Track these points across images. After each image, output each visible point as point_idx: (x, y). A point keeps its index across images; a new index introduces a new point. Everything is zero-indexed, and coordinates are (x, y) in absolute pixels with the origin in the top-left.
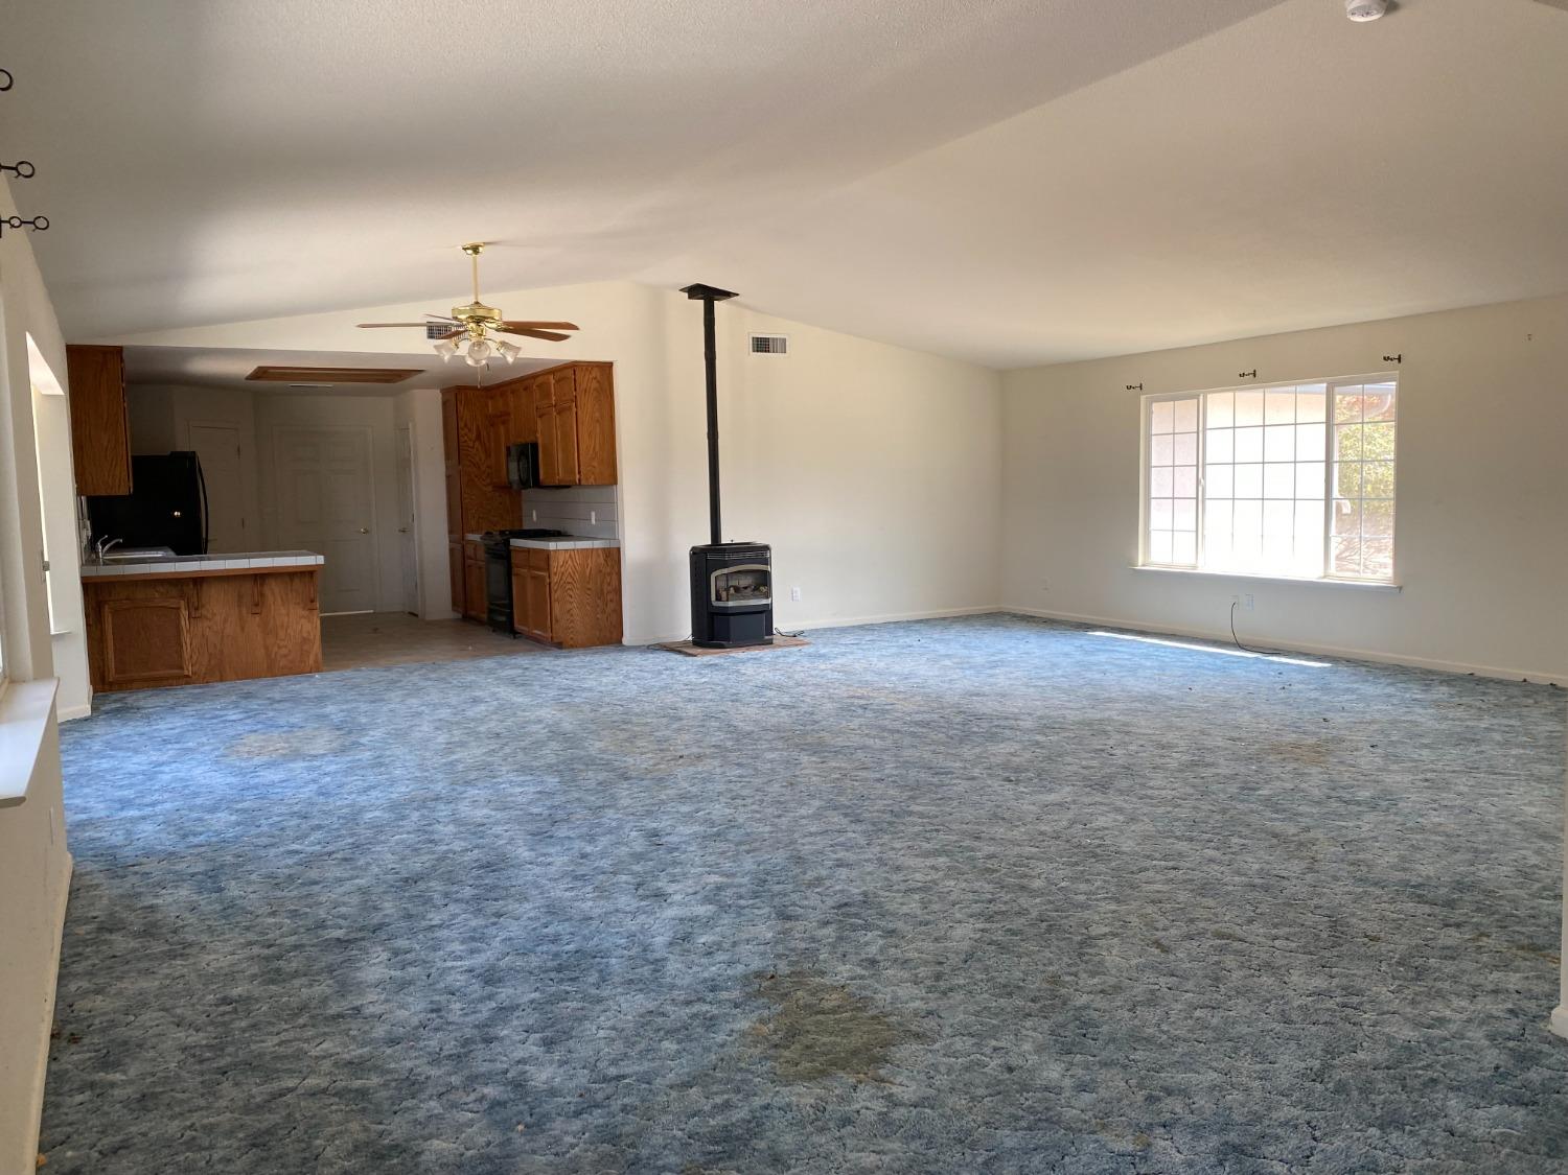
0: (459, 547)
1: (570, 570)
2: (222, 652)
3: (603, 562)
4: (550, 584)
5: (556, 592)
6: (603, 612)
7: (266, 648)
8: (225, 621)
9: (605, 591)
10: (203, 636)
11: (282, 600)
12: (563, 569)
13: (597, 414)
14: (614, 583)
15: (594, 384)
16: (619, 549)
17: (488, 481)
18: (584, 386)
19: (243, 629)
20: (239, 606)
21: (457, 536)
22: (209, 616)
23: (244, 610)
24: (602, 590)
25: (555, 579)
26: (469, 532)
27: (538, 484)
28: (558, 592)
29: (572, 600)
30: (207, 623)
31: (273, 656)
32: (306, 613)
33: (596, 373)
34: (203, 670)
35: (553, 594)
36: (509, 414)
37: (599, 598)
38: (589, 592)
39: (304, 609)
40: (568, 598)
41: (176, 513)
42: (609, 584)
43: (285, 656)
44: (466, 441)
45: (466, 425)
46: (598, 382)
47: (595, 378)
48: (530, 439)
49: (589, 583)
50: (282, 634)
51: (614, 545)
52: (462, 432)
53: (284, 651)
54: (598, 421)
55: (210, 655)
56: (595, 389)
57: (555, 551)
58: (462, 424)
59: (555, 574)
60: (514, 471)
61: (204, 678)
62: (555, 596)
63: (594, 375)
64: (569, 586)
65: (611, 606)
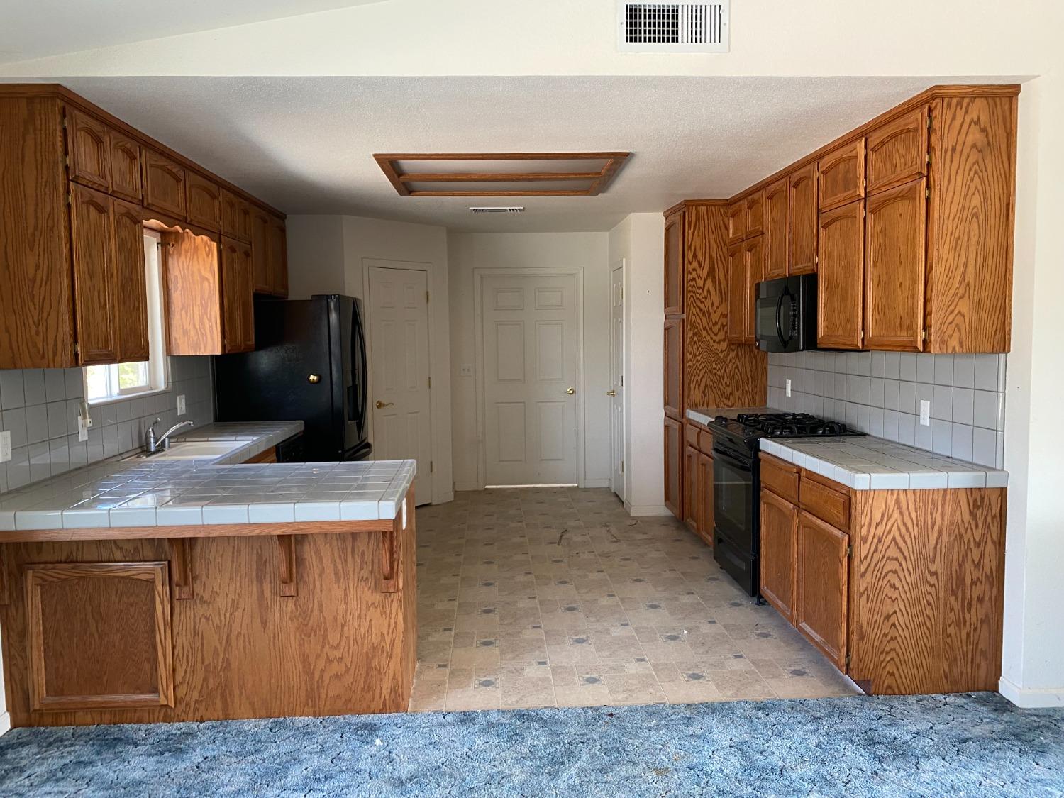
0: (676, 426)
1: (895, 531)
2: (227, 663)
3: (967, 517)
4: (850, 558)
5: (863, 575)
6: (960, 622)
7: (305, 660)
8: (234, 605)
9: (968, 581)
10: (195, 633)
11: (336, 573)
12: (880, 531)
13: (976, 201)
14: (989, 563)
15: (975, 136)
16: (1003, 492)
17: (721, 335)
18: (951, 140)
19: (264, 624)
20: (260, 580)
21: (675, 411)
22: (206, 597)
23: (267, 588)
24: (961, 579)
25: (862, 550)
26: (691, 408)
27: (811, 343)
28: (868, 577)
29: (895, 595)
30: (201, 610)
31: (317, 676)
32: (378, 597)
33: (979, 110)
34: (195, 694)
35: (856, 577)
36: (763, 233)
37: (954, 594)
38: (933, 580)
39: (376, 588)
40: (888, 590)
41: (312, 377)
42: (977, 566)
43: (338, 677)
44: (694, 279)
45: (695, 256)
46: (983, 130)
47: (977, 123)
48: (803, 267)
49: (933, 562)
50: (333, 638)
51: (993, 482)
52: (689, 267)
53: (336, 668)
54: (976, 215)
55: (207, 669)
56: (974, 146)
57: (865, 492)
58: (689, 255)
59: (864, 540)
60: (769, 321)
61: (196, 710)
62: (861, 584)
63: (973, 115)
64: (892, 566)
65: (978, 612)
